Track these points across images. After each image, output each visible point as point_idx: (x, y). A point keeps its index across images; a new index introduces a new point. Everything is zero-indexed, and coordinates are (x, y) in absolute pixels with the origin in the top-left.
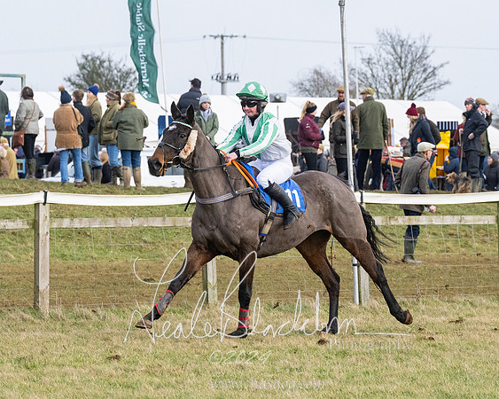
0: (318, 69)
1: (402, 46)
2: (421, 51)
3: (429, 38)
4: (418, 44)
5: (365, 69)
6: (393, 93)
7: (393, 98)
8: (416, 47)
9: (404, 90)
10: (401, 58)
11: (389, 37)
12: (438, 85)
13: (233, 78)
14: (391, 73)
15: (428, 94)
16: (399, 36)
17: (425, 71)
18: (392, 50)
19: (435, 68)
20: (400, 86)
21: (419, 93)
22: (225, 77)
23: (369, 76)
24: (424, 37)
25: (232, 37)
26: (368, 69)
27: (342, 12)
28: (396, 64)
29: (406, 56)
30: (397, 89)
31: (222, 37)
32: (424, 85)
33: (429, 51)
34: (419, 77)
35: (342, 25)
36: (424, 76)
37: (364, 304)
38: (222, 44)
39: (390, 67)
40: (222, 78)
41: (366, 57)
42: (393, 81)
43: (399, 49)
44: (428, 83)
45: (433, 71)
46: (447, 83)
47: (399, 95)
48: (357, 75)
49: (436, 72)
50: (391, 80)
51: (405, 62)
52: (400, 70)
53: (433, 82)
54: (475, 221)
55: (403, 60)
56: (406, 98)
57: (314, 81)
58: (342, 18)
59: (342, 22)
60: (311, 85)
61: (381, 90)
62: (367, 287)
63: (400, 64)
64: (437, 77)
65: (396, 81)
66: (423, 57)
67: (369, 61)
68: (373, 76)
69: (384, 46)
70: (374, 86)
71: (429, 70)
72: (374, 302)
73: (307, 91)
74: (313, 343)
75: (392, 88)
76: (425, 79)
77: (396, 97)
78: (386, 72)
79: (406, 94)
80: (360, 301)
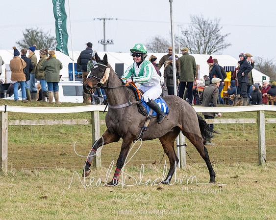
0: (157, 37)
1: (204, 25)
2: (215, 27)
3: (219, 20)
4: (214, 23)
5: (184, 37)
6: (199, 50)
7: (199, 53)
8: (212, 25)
9: (206, 49)
10: (204, 31)
11: (197, 20)
12: (224, 46)
13: (110, 42)
14: (198, 39)
15: (219, 51)
16: (203, 19)
17: (217, 38)
18: (199, 27)
19: (223, 37)
20: (203, 46)
21: (214, 50)
22: (106, 42)
23: (186, 41)
24: (216, 19)
25: (109, 19)
26: (185, 37)
27: (171, 6)
28: (201, 35)
29: (207, 30)
30: (202, 48)
31: (104, 19)
32: (217, 46)
33: (219, 27)
34: (214, 42)
35: (171, 13)
36: (217, 41)
37: (183, 167)
38: (104, 23)
39: (198, 36)
40: (104, 42)
41: (184, 30)
42: (200, 44)
43: (203, 26)
44: (219, 45)
45: (222, 38)
46: (229, 45)
47: (203, 52)
48: (179, 41)
49: (224, 39)
50: (198, 43)
51: (206, 34)
52: (203, 38)
53: (221, 45)
54: (245, 121)
55: (205, 32)
56: (206, 53)
57: (155, 44)
58: (171, 9)
59: (171, 11)
60: (154, 46)
61: (193, 49)
62: (185, 158)
63: (203, 34)
64: (224, 42)
65: (201, 43)
66: (216, 30)
67: (186, 33)
68: (188, 41)
69: (194, 25)
70: (189, 47)
71: (220, 38)
72: (189, 166)
73: (152, 49)
74: (155, 189)
75: (199, 48)
76: (217, 43)
77: (201, 53)
78: (195, 38)
79: (207, 51)
80: (181, 166)
